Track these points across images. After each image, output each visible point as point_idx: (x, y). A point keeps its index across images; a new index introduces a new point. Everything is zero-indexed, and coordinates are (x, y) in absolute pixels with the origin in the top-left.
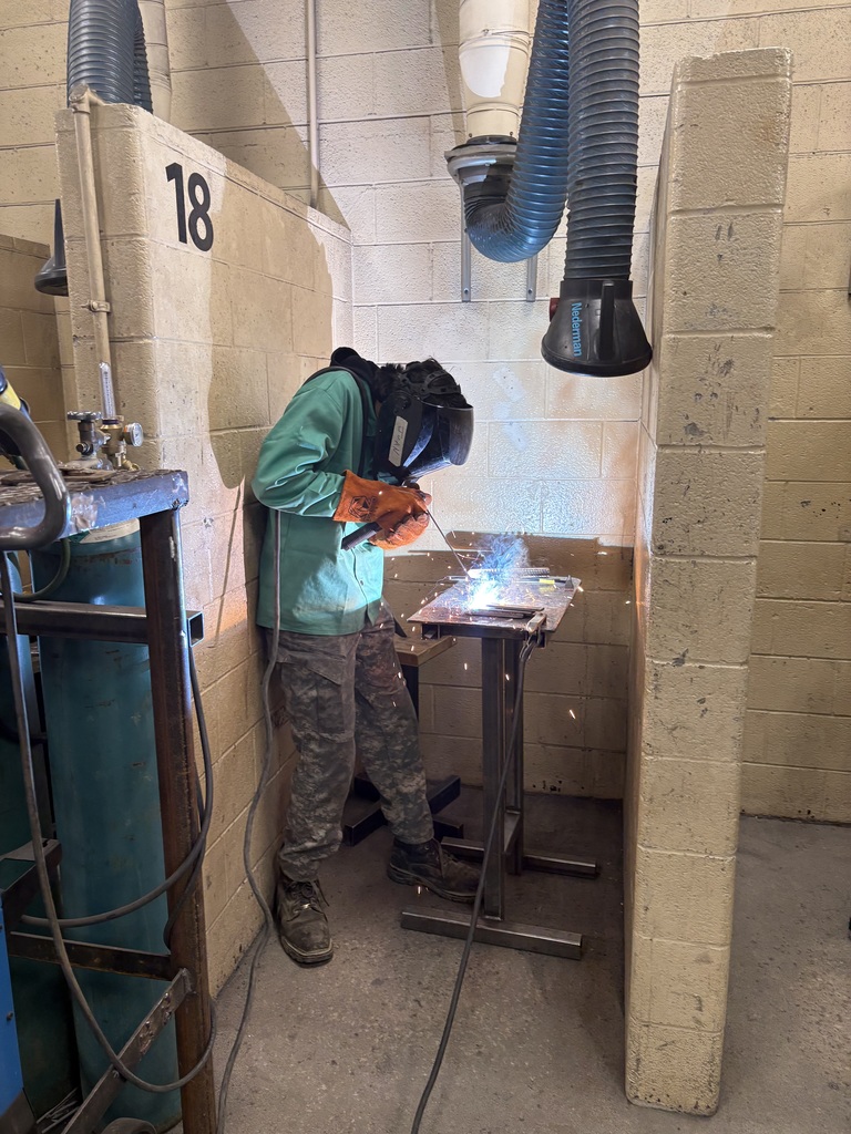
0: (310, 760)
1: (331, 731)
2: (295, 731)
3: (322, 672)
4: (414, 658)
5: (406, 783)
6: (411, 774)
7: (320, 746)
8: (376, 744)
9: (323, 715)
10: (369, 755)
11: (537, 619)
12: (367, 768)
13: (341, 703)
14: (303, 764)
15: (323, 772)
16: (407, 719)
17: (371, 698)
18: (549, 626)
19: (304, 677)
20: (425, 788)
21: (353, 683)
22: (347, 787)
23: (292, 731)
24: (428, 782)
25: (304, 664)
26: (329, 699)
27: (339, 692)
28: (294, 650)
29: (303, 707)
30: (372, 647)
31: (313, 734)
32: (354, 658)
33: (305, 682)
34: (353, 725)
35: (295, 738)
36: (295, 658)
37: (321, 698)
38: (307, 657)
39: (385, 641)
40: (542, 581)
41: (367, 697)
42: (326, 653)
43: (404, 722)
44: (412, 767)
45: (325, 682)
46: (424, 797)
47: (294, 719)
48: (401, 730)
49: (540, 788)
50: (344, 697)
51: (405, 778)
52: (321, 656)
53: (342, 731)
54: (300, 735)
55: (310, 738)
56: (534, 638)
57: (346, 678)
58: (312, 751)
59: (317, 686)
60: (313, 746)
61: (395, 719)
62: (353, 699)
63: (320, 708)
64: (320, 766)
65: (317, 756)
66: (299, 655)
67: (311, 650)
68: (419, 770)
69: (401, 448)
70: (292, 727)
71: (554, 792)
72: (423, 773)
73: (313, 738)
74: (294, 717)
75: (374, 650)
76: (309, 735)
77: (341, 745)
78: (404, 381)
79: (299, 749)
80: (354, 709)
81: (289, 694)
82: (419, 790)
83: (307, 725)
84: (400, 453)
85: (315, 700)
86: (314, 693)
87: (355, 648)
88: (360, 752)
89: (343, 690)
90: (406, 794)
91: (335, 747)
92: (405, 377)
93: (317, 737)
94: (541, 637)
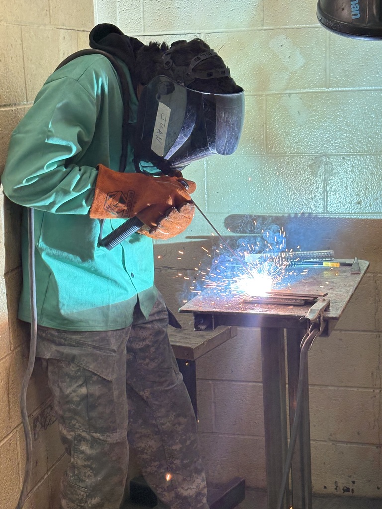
0: (80, 462)
1: (103, 431)
2: (65, 432)
3: (91, 367)
4: (189, 351)
5: (185, 486)
6: (191, 476)
7: (91, 447)
8: (151, 443)
9: (93, 414)
10: (145, 456)
11: (319, 305)
12: (143, 470)
13: (112, 401)
14: (73, 467)
15: (95, 475)
16: (185, 416)
17: (146, 394)
18: (333, 313)
19: (72, 374)
20: (206, 491)
21: (124, 380)
22: (121, 490)
23: (60, 433)
24: (209, 484)
25: (72, 359)
26: (99, 397)
27: (110, 389)
28: (60, 345)
29: (73, 406)
30: (144, 339)
31: (84, 434)
32: (125, 352)
33: (73, 378)
34: (126, 424)
35: (64, 440)
36: (62, 354)
37: (91, 395)
38: (75, 352)
39: (159, 332)
40: (326, 264)
41: (141, 393)
42: (94, 347)
43: (182, 420)
44: (192, 468)
45: (95, 378)
46: (205, 500)
47: (63, 420)
48: (179, 429)
49: (331, 489)
50: (116, 393)
51: (184, 480)
52: (90, 350)
53: (114, 430)
54: (70, 436)
55: (80, 439)
56: (316, 325)
57: (116, 374)
58: (82, 452)
59: (86, 382)
60: (84, 447)
61: (172, 417)
62: (125, 397)
63: (91, 407)
64: (91, 468)
65: (88, 458)
66: (66, 350)
67: (79, 345)
68: (198, 471)
69: (163, 137)
70: (61, 428)
71: (346, 493)
72: (204, 474)
73: (84, 439)
74: (62, 417)
75: (147, 342)
76: (79, 435)
77: (113, 446)
78: (167, 63)
79: (68, 451)
80: (126, 407)
81: (57, 393)
82: (199, 494)
83: (77, 425)
84: (163, 142)
85: (85, 397)
86: (83, 390)
87: (126, 342)
88: (134, 453)
89: (115, 386)
90: (185, 498)
91: (107, 448)
92: (168, 58)
93: (88, 437)
94: (325, 325)
